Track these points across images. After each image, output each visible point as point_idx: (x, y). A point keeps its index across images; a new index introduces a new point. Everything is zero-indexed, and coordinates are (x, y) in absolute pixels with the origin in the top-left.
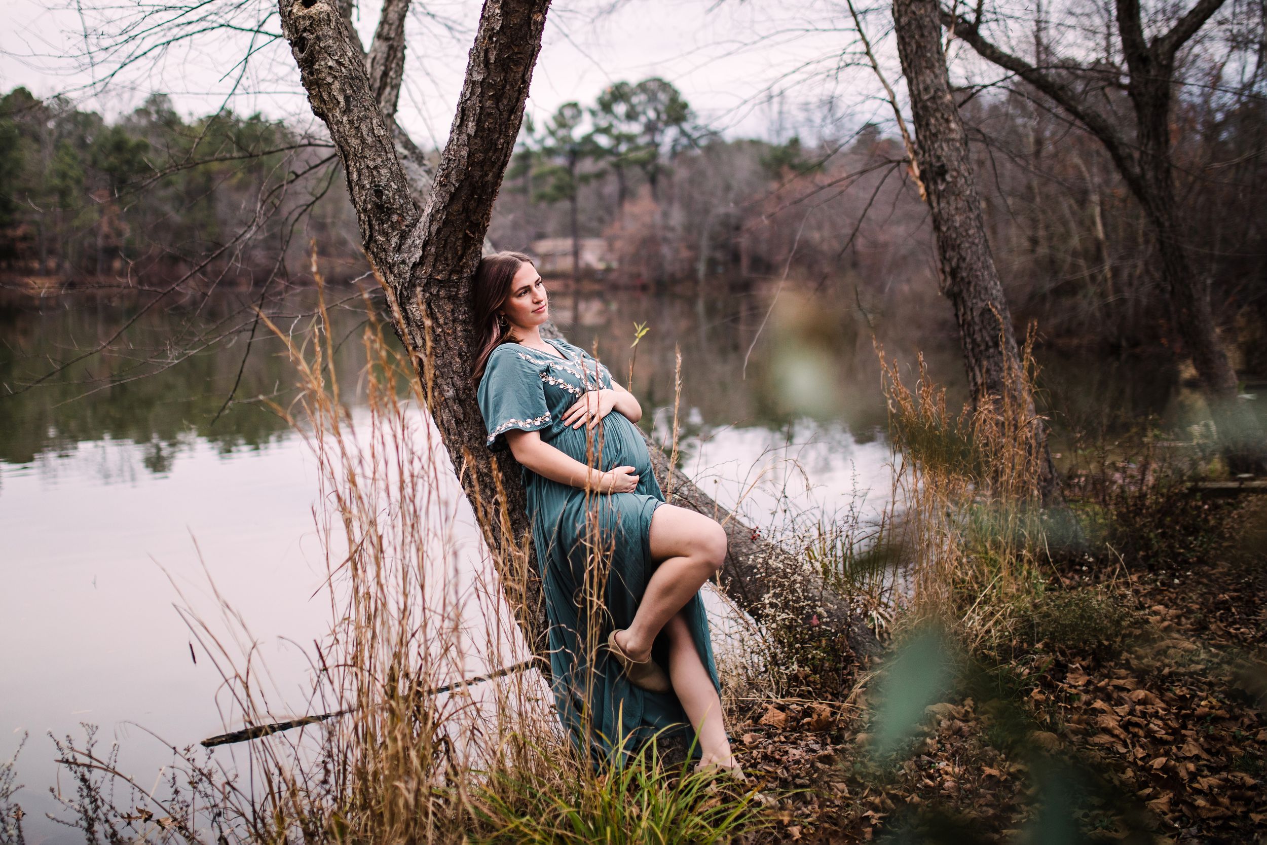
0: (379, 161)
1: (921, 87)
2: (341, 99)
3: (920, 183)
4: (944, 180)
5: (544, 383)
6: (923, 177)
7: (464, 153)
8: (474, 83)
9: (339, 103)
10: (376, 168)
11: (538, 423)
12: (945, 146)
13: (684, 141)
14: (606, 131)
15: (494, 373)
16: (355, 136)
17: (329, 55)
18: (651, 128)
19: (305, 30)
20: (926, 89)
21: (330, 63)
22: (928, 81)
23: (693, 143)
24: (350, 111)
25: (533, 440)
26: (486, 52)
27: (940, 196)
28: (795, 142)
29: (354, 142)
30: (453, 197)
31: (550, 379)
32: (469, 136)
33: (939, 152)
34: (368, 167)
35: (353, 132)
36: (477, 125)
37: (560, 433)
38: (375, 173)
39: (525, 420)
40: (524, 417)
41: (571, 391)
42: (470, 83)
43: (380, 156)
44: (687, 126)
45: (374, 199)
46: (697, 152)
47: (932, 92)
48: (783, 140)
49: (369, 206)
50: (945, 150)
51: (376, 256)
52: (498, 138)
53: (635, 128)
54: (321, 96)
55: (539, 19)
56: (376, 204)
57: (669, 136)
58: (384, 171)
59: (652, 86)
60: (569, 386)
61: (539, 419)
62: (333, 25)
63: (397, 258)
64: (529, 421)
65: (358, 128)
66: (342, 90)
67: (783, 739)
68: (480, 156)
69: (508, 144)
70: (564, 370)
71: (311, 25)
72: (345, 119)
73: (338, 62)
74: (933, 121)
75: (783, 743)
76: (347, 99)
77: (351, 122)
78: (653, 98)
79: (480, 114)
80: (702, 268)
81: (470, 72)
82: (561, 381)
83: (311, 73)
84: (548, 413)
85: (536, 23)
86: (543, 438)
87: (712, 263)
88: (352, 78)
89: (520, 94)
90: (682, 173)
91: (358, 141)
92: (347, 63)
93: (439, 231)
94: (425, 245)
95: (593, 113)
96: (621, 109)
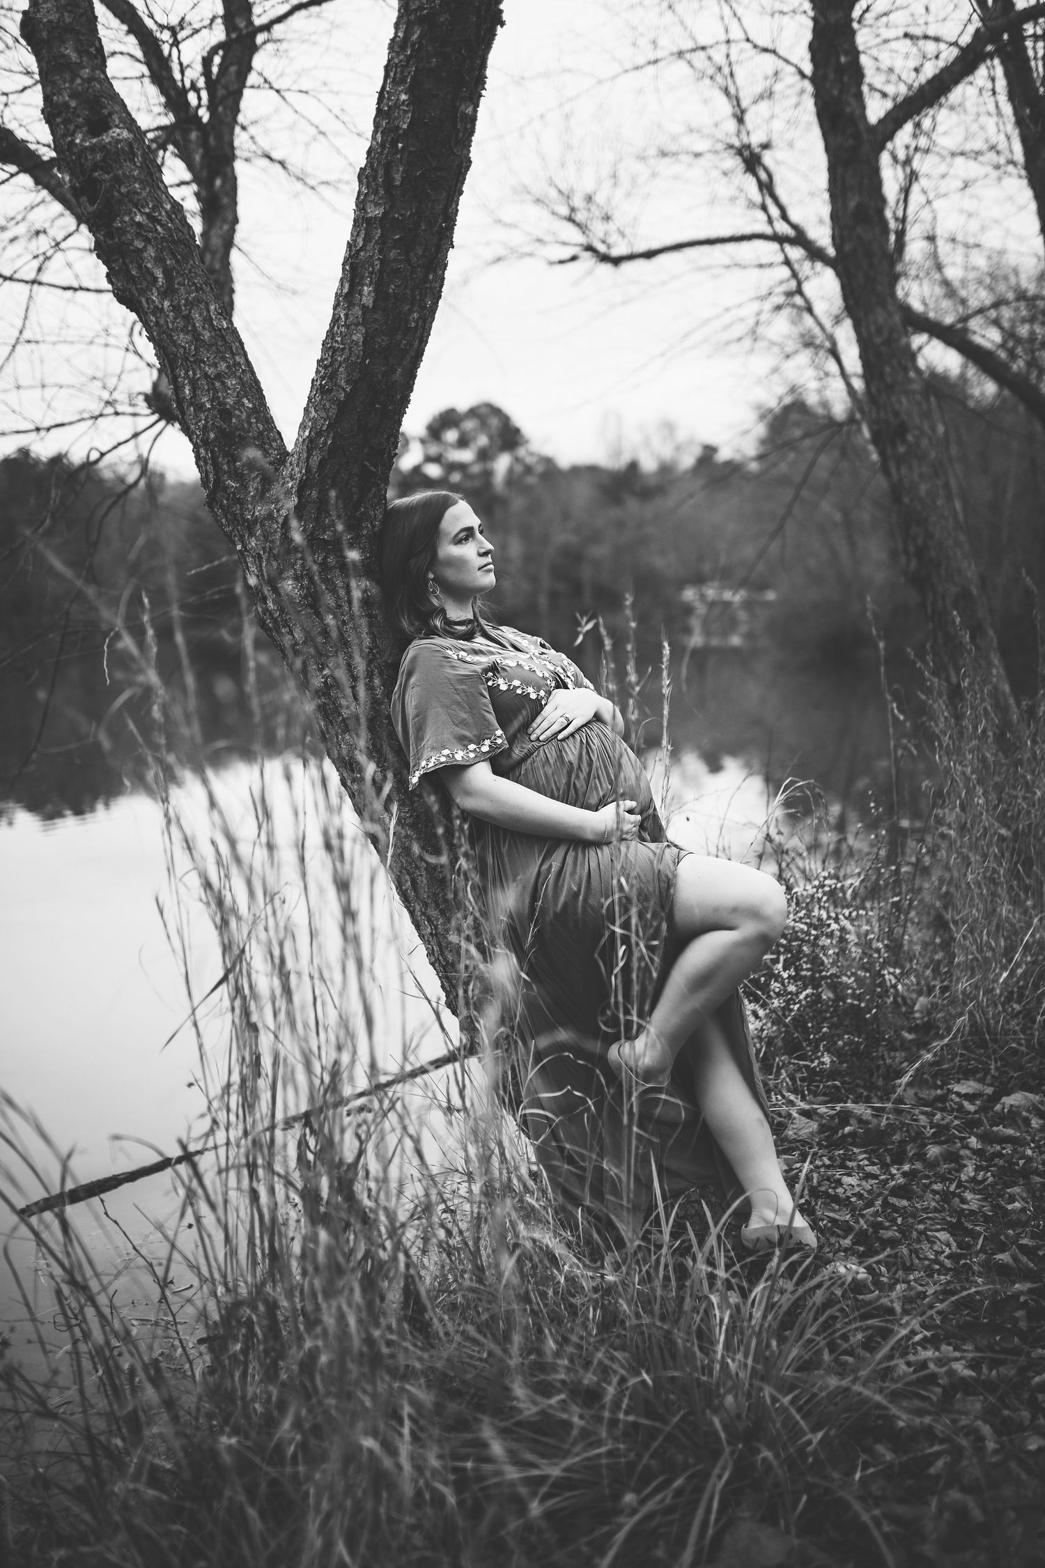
0: (223, 366)
1: (872, 328)
2: (159, 274)
3: (871, 448)
4: (904, 441)
5: (490, 689)
6: (876, 439)
7: (358, 337)
8: (369, 221)
9: (156, 279)
10: (219, 377)
11: (485, 749)
12: (904, 400)
13: (519, 469)
14: (436, 459)
15: (413, 680)
16: (184, 330)
17: (136, 206)
18: (484, 455)
19: (96, 167)
20: (879, 330)
21: (138, 218)
22: (881, 320)
23: (528, 469)
24: (175, 291)
25: (482, 776)
26: (388, 168)
27: (900, 460)
28: (633, 466)
29: (183, 339)
30: (343, 408)
31: (501, 681)
32: (364, 308)
33: (897, 407)
34: (206, 376)
35: (180, 323)
36: (375, 290)
37: (524, 759)
38: (217, 384)
39: (466, 747)
40: (463, 741)
41: (533, 696)
42: (361, 221)
43: (224, 359)
44: (521, 452)
45: (219, 423)
46: (531, 480)
47: (886, 333)
48: (621, 463)
49: (212, 436)
50: (904, 404)
51: (226, 511)
52: (410, 311)
53: (466, 456)
54: (128, 271)
55: (469, 110)
56: (221, 432)
57: (502, 464)
58: (231, 382)
59: (483, 410)
60: (530, 690)
61: (487, 742)
62: (138, 160)
63: (260, 510)
64: (472, 747)
65: (188, 318)
66: (159, 260)
67: (827, 1162)
68: (383, 340)
69: (425, 321)
70: (519, 665)
71: (104, 159)
72: (166, 304)
73: (149, 216)
74: (888, 369)
75: (828, 1167)
76: (167, 273)
77: (176, 308)
78: (484, 424)
79: (381, 271)
80: (543, 601)
81: (361, 204)
82: (516, 683)
83: (109, 235)
84: (499, 732)
85: (465, 116)
86: (497, 771)
87: (554, 596)
88: (174, 242)
89: (441, 239)
90: (518, 503)
91: (189, 338)
92: (164, 218)
93: (322, 464)
94: (302, 489)
95: (423, 441)
96: (451, 436)
